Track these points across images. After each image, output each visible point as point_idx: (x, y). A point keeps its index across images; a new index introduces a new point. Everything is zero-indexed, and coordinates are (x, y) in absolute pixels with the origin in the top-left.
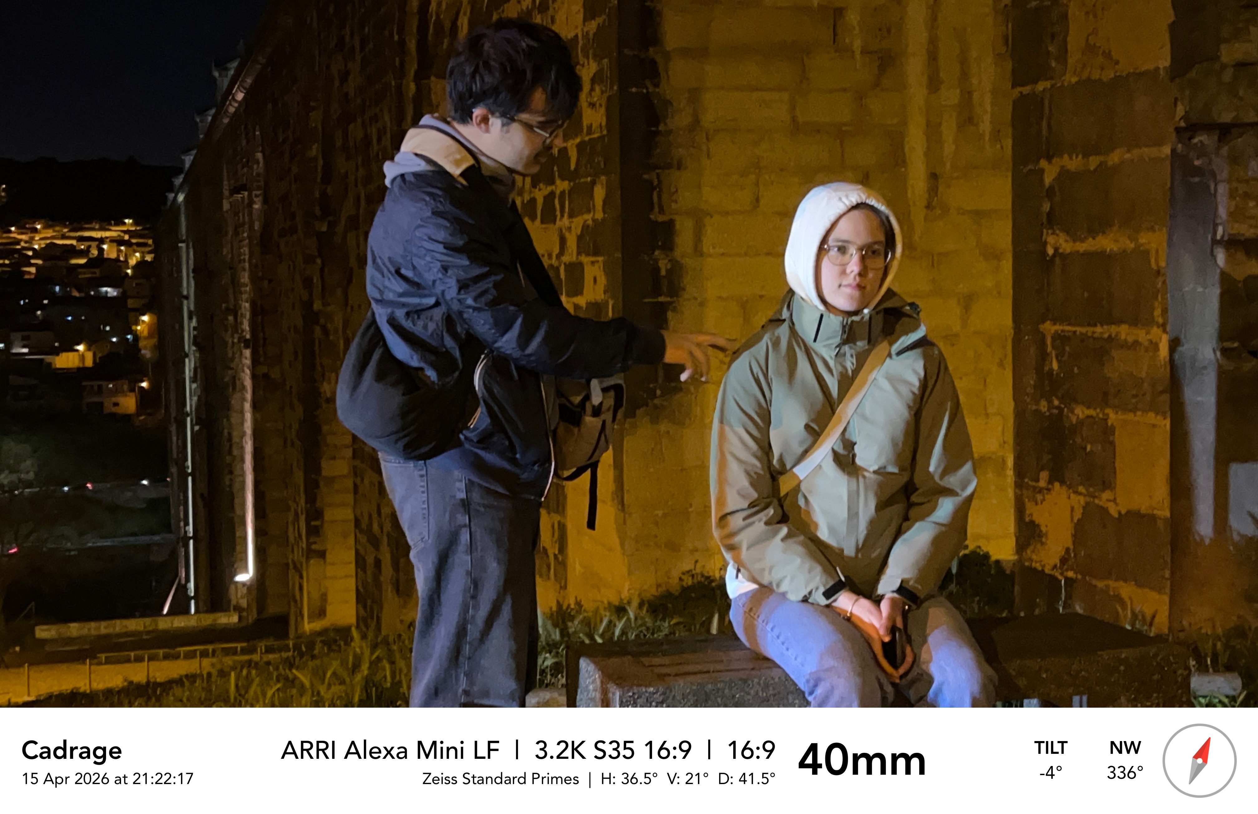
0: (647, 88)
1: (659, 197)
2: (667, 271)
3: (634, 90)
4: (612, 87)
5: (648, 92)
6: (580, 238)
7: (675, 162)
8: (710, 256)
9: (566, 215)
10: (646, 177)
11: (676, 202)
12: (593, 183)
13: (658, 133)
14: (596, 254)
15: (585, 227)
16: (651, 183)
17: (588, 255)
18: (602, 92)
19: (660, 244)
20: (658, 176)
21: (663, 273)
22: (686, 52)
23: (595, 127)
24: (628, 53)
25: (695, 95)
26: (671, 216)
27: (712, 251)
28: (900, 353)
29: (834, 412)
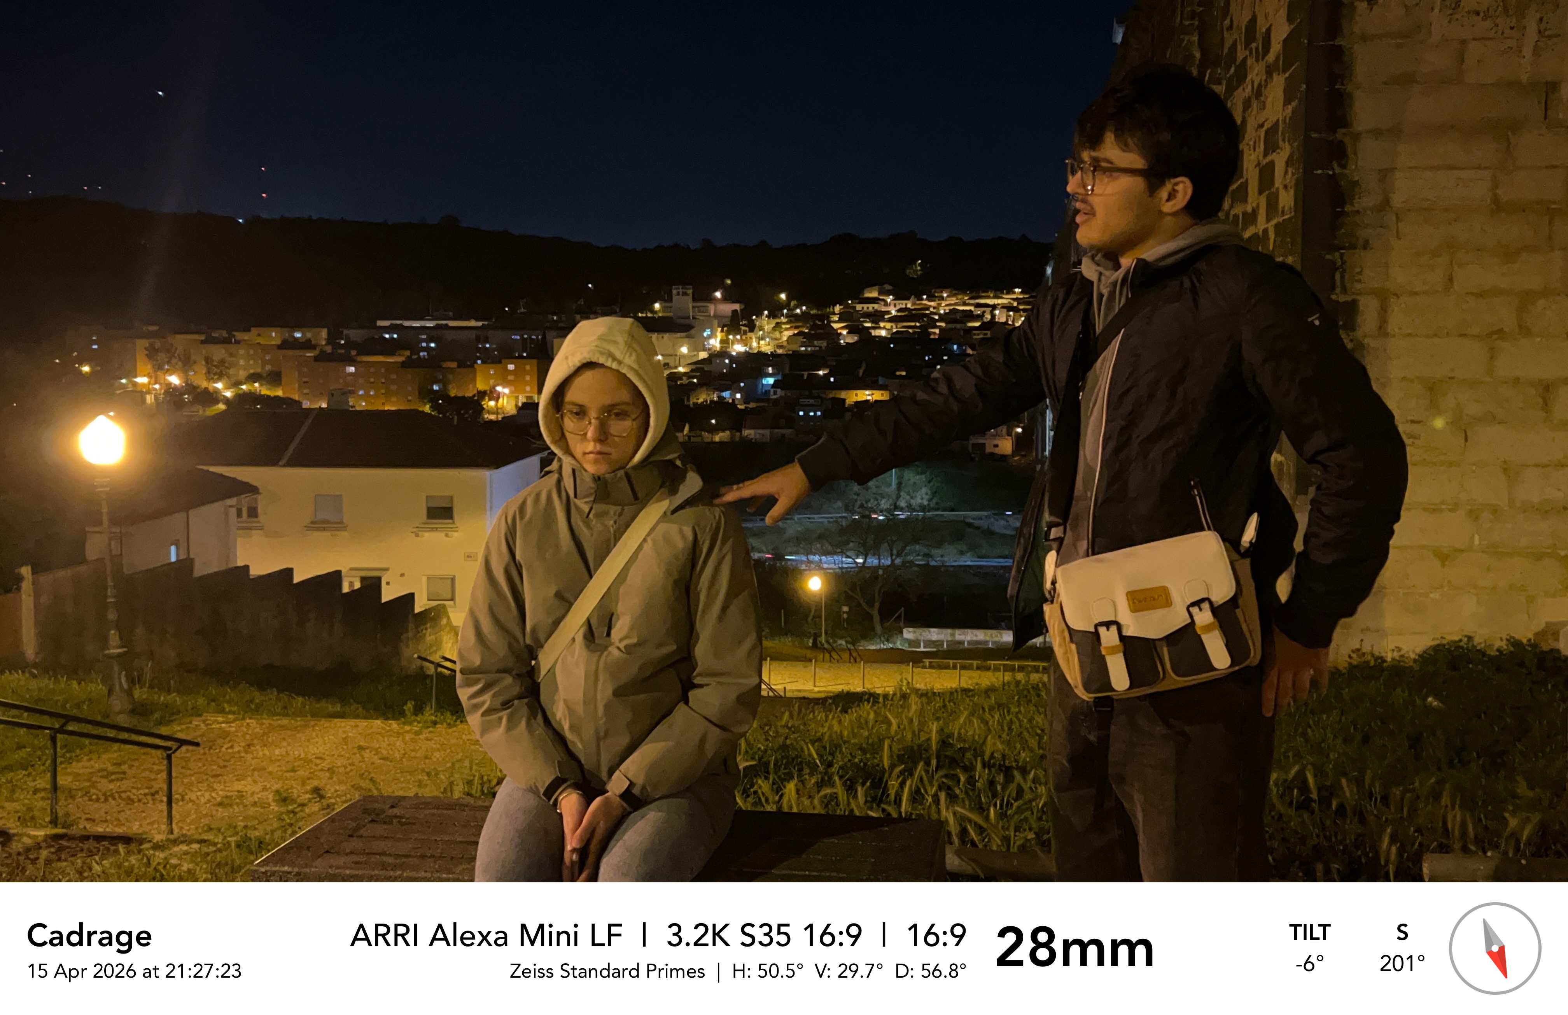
0: (1333, 169)
3: (1319, 172)
4: (1299, 169)
5: (1334, 174)
7: (1360, 242)
8: (1394, 336)
10: (1328, 257)
11: (1359, 281)
13: (1343, 213)
16: (1333, 263)
18: (1293, 174)
20: (1342, 255)
22: (1376, 133)
23: (1286, 208)
24: (1314, 135)
25: (1385, 175)
26: (1354, 297)
27: (1397, 331)
28: (674, 512)
29: (591, 577)
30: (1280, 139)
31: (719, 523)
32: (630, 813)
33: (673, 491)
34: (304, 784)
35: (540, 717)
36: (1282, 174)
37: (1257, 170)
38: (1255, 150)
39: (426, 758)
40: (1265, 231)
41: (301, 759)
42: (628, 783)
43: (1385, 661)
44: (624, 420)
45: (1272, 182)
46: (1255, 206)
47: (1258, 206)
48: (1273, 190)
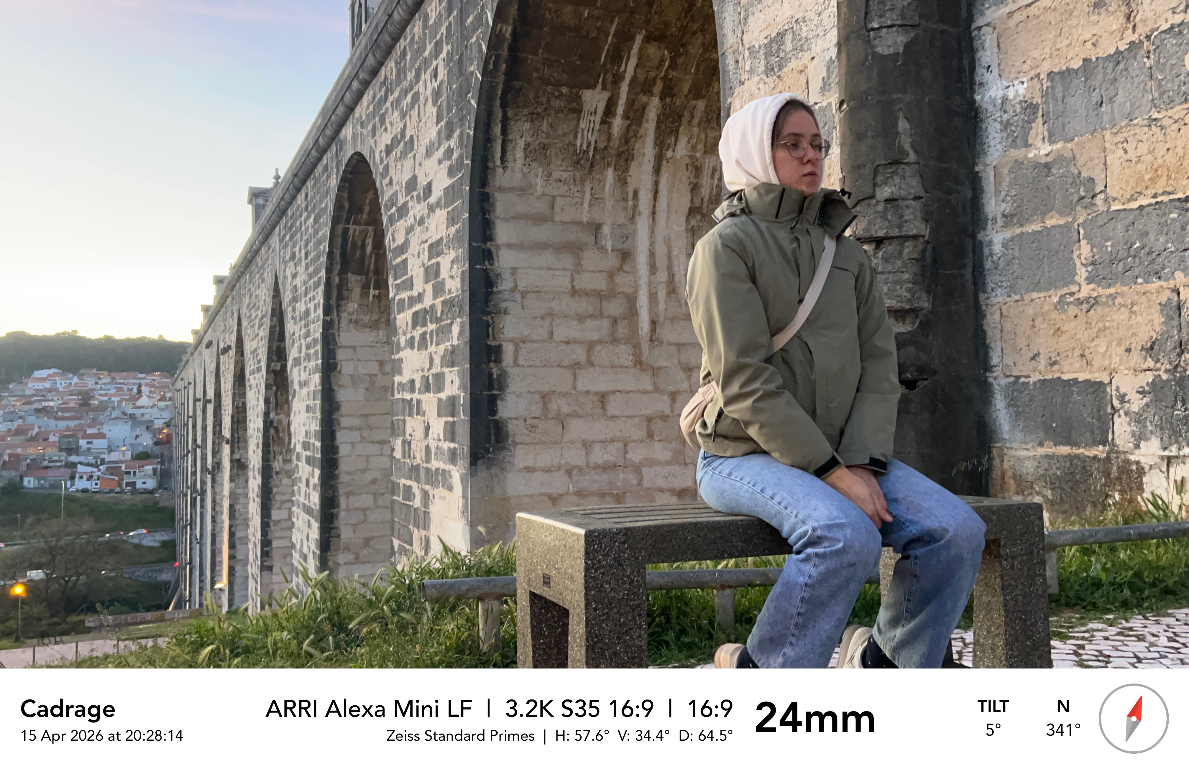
1: (493, 330)
2: (497, 375)
3: (478, 267)
4: (464, 265)
5: (486, 268)
6: (443, 358)
7: (502, 310)
8: (523, 367)
9: (434, 344)
10: (485, 318)
11: (503, 334)
12: (452, 323)
13: (492, 292)
14: (452, 366)
15: (446, 350)
16: (488, 322)
17: (448, 367)
18: (459, 269)
19: (493, 359)
20: (492, 318)
21: (495, 376)
22: (509, 246)
23: (453, 290)
24: (474, 244)
25: (514, 271)
26: (500, 343)
27: (524, 364)
30: (444, 248)
36: (448, 268)
37: (422, 269)
45: (437, 275)
46: (421, 291)
47: (424, 290)
48: (440, 279)
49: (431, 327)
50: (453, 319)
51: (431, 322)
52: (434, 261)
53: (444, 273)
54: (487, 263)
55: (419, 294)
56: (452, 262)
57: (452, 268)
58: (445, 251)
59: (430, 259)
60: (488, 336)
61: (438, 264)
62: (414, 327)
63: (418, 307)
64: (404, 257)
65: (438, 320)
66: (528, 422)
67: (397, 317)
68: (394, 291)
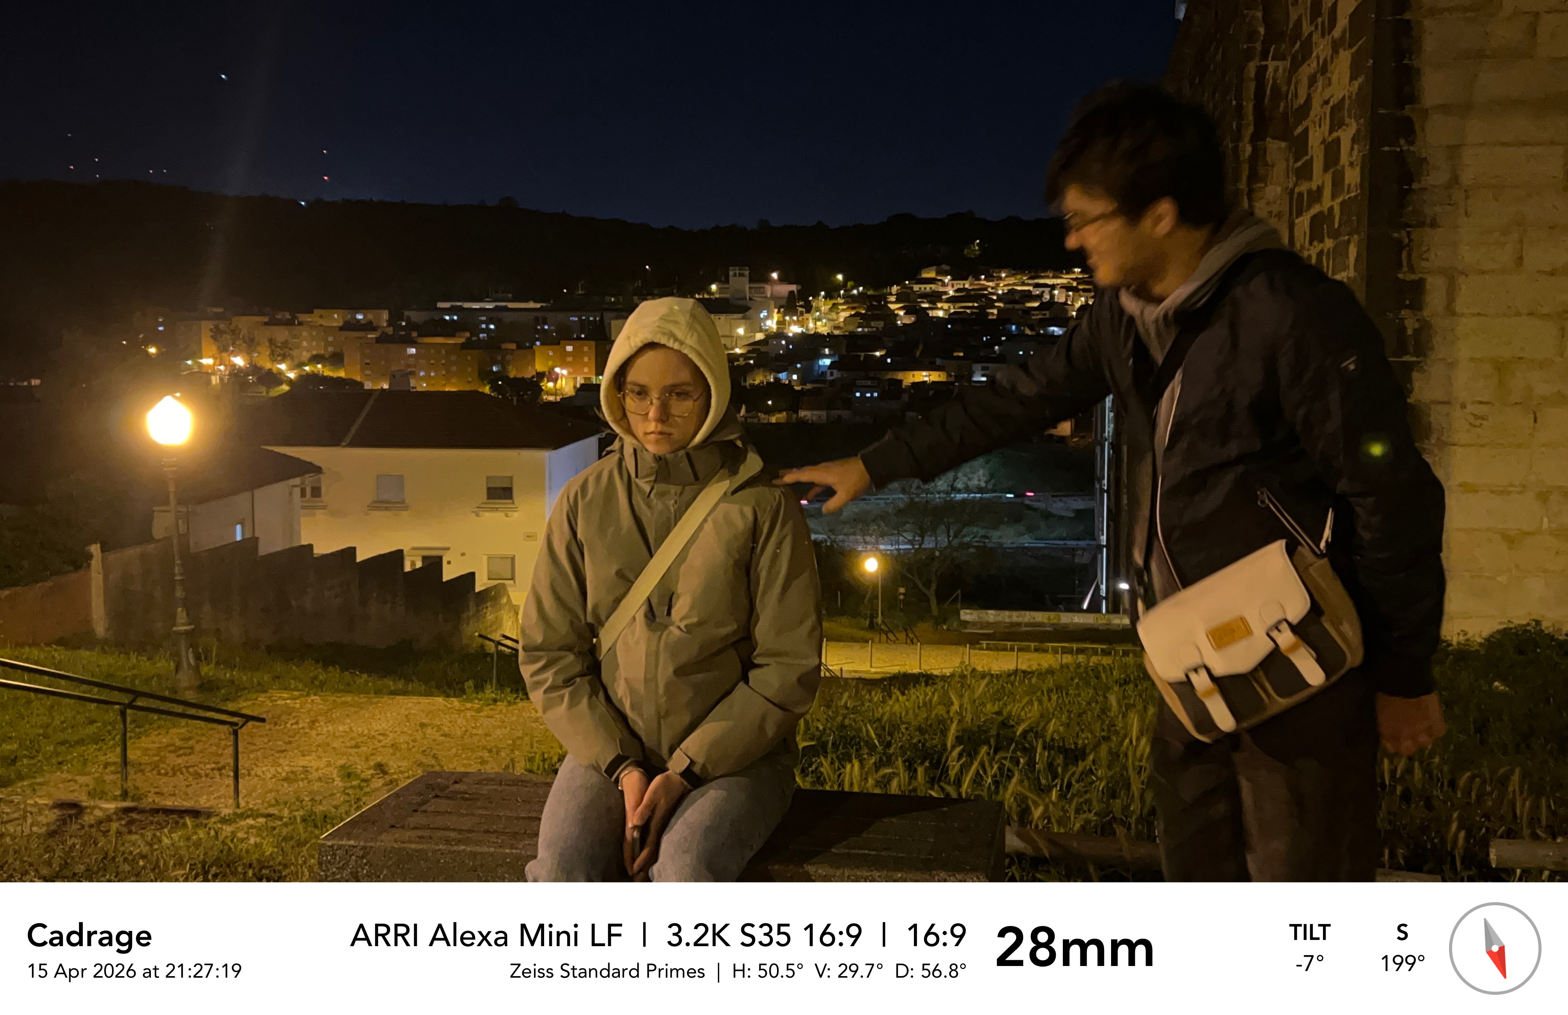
0: (1400, 146)
1: (1409, 255)
2: (1415, 330)
3: (1386, 149)
4: (1365, 146)
5: (1402, 151)
7: (1428, 221)
8: (1462, 315)
10: (1395, 235)
11: (1427, 260)
12: (1349, 241)
13: (1410, 189)
16: (1400, 241)
18: (1359, 152)
19: (1407, 302)
20: (1409, 234)
21: (1410, 332)
22: (1445, 109)
23: (1352, 186)
24: (1382, 111)
25: (1454, 151)
26: (1421, 275)
27: (1465, 311)
28: (734, 492)
29: (652, 556)
30: (1346, 114)
31: (780, 503)
32: (690, 791)
33: (734, 472)
34: (367, 759)
35: (601, 695)
36: (1349, 149)
37: (1323, 146)
38: (1320, 126)
39: (487, 735)
40: (1331, 209)
41: (364, 736)
42: (689, 761)
43: (1451, 645)
44: (685, 399)
45: (1338, 159)
46: (1320, 184)
47: (1323, 183)
48: (1339, 168)
49: (1329, 243)
50: (1350, 234)
51: (1329, 237)
52: (1335, 135)
53: (1344, 159)
54: (1402, 142)
55: (1318, 187)
56: (1354, 140)
57: (1352, 149)
58: (1347, 120)
59: (1331, 132)
60: (1400, 265)
61: (1338, 141)
62: (1311, 244)
63: (1316, 209)
64: (1305, 124)
65: (1335, 234)
66: (1470, 408)
67: (1297, 221)
68: (1294, 179)
